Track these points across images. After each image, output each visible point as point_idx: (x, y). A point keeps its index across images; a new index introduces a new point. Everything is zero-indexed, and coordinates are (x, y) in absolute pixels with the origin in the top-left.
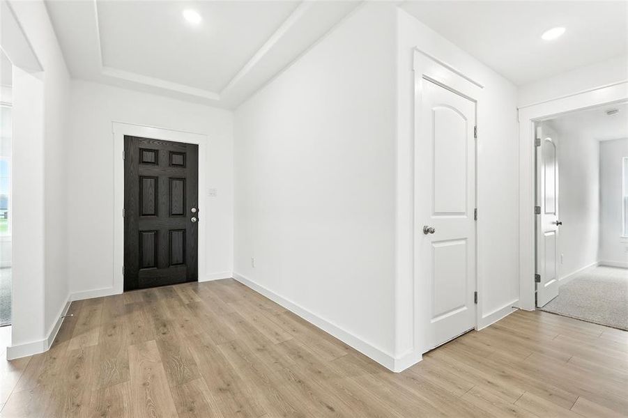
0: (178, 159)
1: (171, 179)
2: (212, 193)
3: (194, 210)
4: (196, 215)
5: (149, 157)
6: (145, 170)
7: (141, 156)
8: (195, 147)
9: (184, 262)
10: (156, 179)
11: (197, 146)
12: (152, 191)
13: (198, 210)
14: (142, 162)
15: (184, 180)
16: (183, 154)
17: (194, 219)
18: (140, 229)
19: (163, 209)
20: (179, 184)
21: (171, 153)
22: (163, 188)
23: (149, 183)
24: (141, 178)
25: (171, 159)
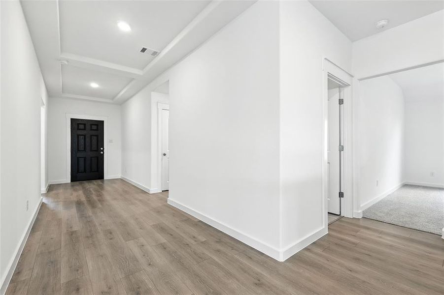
0: (94, 127)
1: (91, 136)
2: (111, 141)
3: (102, 149)
4: (103, 151)
5: (82, 127)
6: (80, 132)
7: (78, 126)
8: (103, 122)
9: (98, 171)
10: (85, 136)
11: (103, 121)
12: (83, 141)
13: (104, 149)
14: (78, 129)
15: (97, 136)
16: (97, 125)
17: (102, 152)
18: (78, 156)
19: (88, 148)
20: (95, 138)
21: (91, 125)
22: (88, 140)
23: (81, 138)
24: (78, 136)
25: (91, 127)
